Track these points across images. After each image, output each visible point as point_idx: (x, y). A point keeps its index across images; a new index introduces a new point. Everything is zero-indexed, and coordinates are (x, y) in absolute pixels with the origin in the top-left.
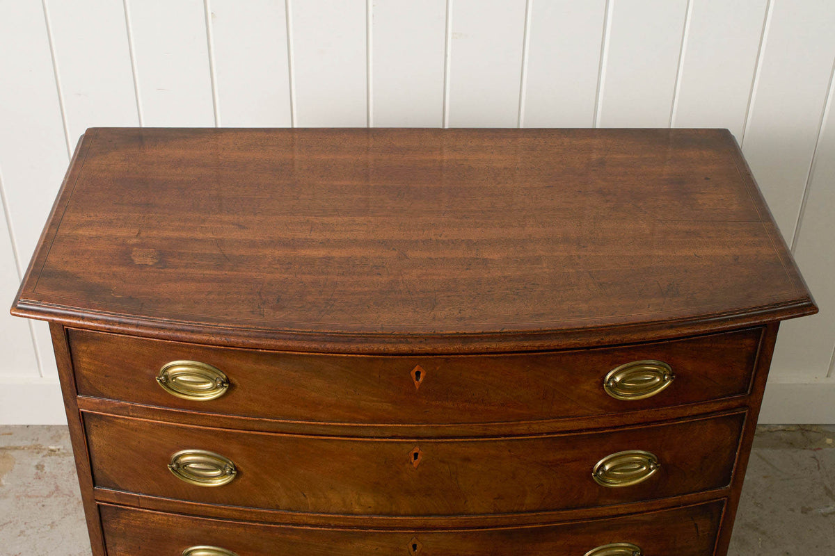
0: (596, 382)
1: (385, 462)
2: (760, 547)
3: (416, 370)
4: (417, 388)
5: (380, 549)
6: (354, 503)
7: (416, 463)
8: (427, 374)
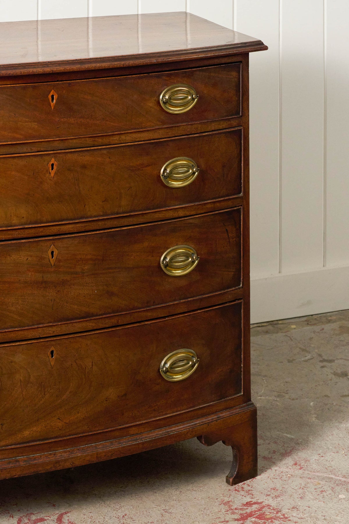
0: (155, 100)
1: (33, 174)
2: (266, 382)
3: (51, 94)
4: (53, 108)
5: (30, 259)
6: (12, 216)
7: (53, 173)
8: (58, 96)
